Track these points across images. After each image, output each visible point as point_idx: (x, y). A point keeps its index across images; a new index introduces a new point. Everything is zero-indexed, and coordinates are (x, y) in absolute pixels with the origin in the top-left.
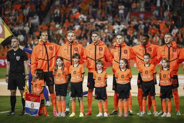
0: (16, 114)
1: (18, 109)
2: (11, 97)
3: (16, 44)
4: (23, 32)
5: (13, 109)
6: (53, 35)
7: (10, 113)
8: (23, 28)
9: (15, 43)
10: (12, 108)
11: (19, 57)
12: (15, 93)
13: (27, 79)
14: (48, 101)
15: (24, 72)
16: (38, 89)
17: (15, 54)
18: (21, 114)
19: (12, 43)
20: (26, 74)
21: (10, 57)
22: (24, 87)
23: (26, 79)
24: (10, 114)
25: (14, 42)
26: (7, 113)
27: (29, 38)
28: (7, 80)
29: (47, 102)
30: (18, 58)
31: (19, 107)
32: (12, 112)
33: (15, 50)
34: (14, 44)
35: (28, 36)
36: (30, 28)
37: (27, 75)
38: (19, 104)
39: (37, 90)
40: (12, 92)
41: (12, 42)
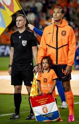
0: (21, 117)
1: (24, 111)
2: (15, 94)
3: (21, 23)
4: (34, 10)
6: (74, 13)
8: (34, 5)
9: (20, 22)
10: (16, 109)
11: (26, 41)
12: (20, 89)
13: (36, 71)
14: (64, 102)
16: (49, 85)
17: (20, 37)
18: (28, 118)
19: (17, 23)
20: (34, 65)
21: (14, 42)
22: (31, 82)
23: (35, 70)
24: (14, 117)
25: (19, 20)
26: (9, 116)
27: (41, 18)
28: (10, 72)
29: (62, 102)
30: (24, 43)
31: (26, 109)
32: (16, 115)
33: (21, 31)
34: (19, 23)
35: (40, 14)
36: (43, 4)
37: (36, 65)
38: (25, 104)
39: (47, 86)
40: (16, 89)
41: (17, 21)
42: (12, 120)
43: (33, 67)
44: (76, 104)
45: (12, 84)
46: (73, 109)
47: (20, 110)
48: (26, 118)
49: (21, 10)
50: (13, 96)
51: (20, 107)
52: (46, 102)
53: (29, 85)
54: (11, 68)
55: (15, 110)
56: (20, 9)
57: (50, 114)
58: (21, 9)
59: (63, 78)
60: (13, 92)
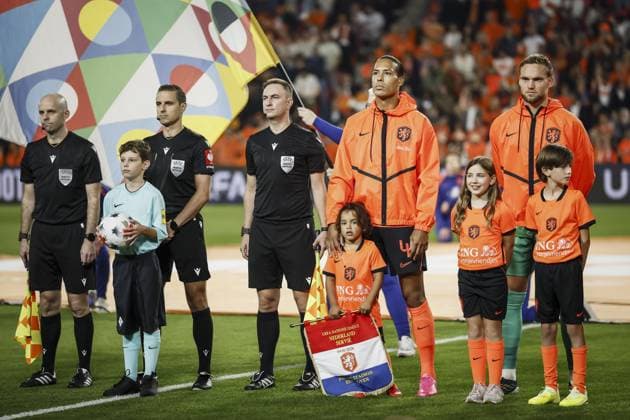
0: (277, 384)
1: (286, 365)
2: (260, 316)
3: (278, 105)
4: (315, 66)
5: (267, 364)
6: (434, 73)
7: (256, 380)
8: (315, 50)
9: (275, 102)
10: (262, 360)
11: (293, 158)
12: (274, 300)
13: (323, 246)
14: (404, 338)
15: (310, 218)
16: (360, 287)
17: (274, 146)
18: (299, 385)
19: (265, 103)
20: (317, 227)
21: (256, 159)
22: (308, 280)
23: (318, 244)
24: (256, 383)
25: (273, 96)
26: (243, 379)
27: (337, 89)
28: (246, 248)
29: (400, 339)
30: (287, 163)
31: (292, 359)
32: (262, 378)
33: (278, 129)
34: (270, 105)
35: (334, 79)
36: (344, 49)
37: (323, 229)
38: (289, 343)
39: (356, 290)
40: (263, 298)
41: (267, 97)
42: (252, 392)
43: (312, 235)
44: (440, 345)
45: (250, 286)
46: (431, 359)
47: (275, 361)
48: (292, 387)
49: (278, 65)
50: (255, 321)
51: (276, 354)
52: (352, 337)
53: (301, 287)
54: (247, 237)
55: (259, 363)
56: (275, 61)
57: (365, 374)
58: (278, 61)
59: (402, 266)
60: (255, 310)
